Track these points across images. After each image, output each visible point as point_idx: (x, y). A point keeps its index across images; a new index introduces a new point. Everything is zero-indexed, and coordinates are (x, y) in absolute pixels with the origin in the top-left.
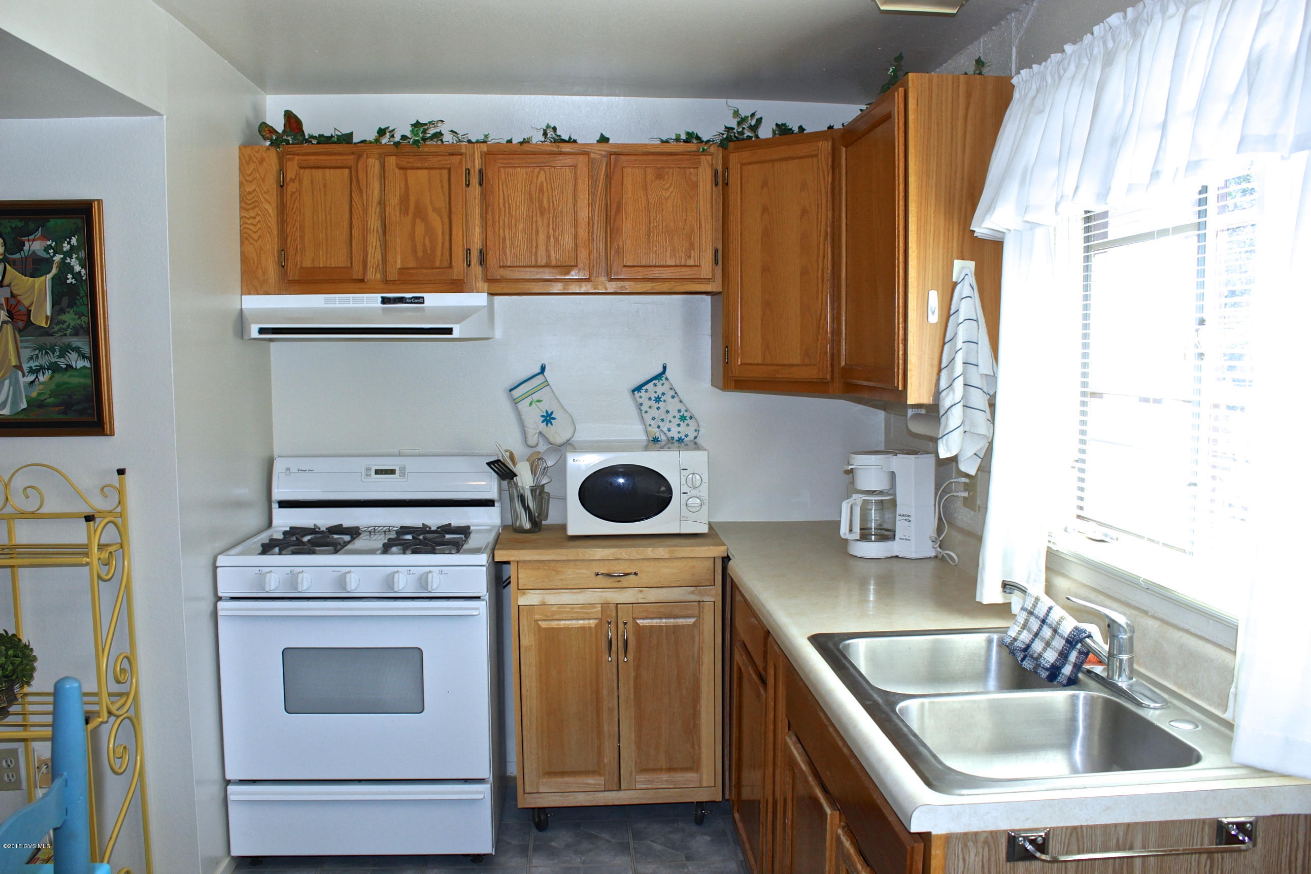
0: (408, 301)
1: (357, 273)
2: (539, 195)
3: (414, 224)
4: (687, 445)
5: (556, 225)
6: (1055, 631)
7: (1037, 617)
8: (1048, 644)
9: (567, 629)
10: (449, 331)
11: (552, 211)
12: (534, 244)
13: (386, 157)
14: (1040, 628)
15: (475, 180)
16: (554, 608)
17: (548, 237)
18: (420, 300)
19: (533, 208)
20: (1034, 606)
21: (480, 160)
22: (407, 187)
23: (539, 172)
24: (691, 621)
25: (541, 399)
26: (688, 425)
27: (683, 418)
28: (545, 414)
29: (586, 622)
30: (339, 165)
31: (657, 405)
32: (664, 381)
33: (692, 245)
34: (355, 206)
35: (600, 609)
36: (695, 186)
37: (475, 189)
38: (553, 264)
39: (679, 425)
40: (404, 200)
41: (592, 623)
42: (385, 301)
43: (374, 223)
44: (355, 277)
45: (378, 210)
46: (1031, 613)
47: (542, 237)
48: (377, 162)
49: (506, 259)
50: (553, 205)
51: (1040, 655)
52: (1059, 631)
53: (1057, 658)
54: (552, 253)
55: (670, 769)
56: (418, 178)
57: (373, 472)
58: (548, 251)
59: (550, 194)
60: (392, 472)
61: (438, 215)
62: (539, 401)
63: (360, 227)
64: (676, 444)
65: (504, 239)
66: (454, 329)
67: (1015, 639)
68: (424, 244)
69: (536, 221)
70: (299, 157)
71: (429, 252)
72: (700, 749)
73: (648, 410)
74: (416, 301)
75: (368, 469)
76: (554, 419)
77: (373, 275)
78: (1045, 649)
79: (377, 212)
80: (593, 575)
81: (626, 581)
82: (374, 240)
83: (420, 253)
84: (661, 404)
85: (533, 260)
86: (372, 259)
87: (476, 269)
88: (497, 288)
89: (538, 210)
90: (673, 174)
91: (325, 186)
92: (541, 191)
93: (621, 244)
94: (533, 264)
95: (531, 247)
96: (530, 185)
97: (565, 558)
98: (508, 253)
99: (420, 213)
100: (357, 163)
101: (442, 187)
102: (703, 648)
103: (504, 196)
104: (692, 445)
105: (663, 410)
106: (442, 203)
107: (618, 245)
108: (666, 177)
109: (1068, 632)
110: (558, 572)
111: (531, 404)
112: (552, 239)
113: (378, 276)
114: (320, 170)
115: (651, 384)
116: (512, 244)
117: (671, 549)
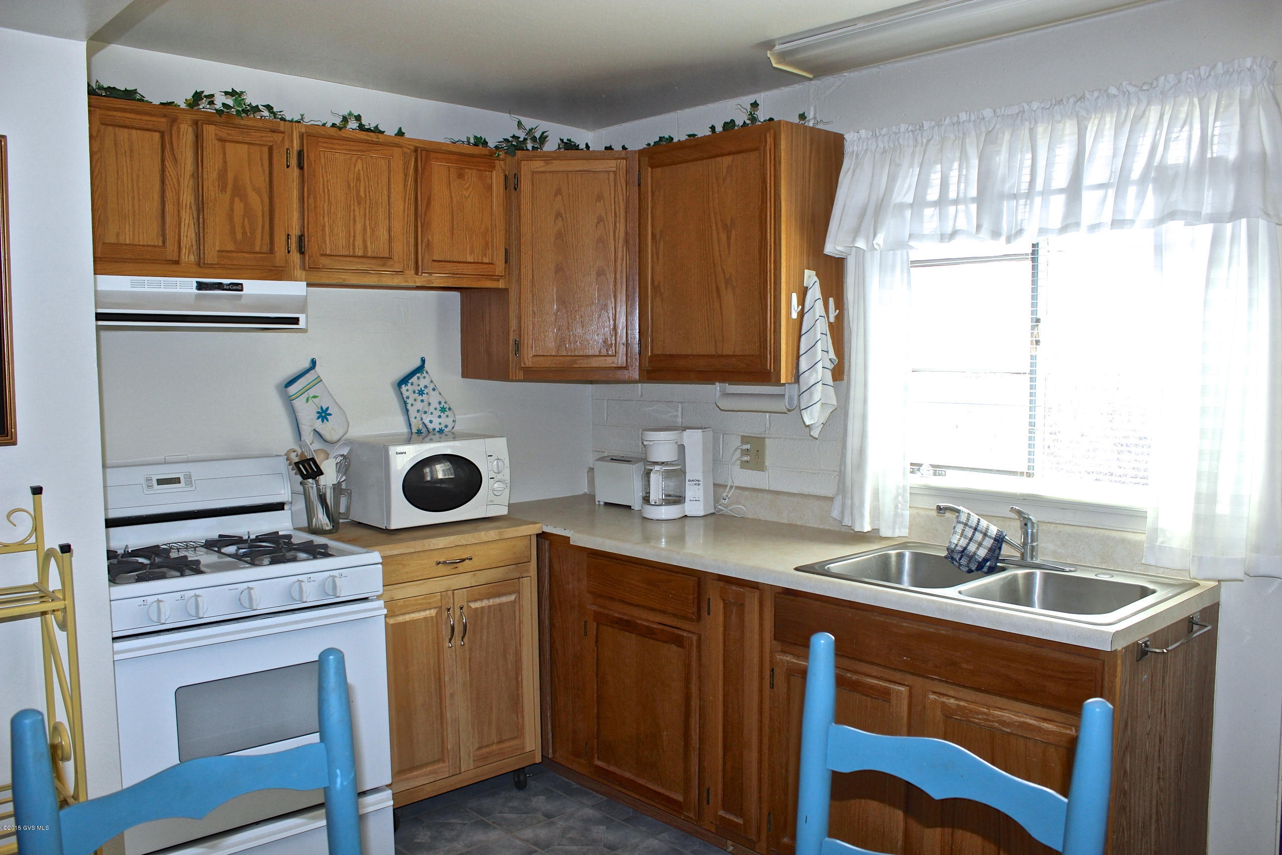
0: (225, 287)
1: (170, 252)
2: (356, 184)
3: (232, 203)
4: (446, 435)
5: (372, 216)
6: (985, 535)
7: (970, 527)
8: (980, 545)
9: (413, 622)
10: (296, 321)
11: (368, 201)
12: (352, 234)
13: (204, 125)
14: (973, 534)
15: (294, 162)
16: (401, 603)
17: (365, 229)
18: (239, 287)
19: (350, 197)
20: (968, 519)
21: (299, 141)
22: (225, 162)
23: (357, 160)
24: (512, 598)
25: (317, 395)
26: (447, 416)
27: (443, 410)
28: (320, 411)
29: (428, 612)
30: (151, 127)
31: (420, 398)
32: (425, 374)
33: (487, 244)
34: (170, 178)
35: (440, 597)
36: (490, 188)
37: (296, 171)
38: (369, 255)
39: (440, 417)
40: (223, 174)
41: (433, 612)
42: (201, 286)
43: (187, 197)
44: (169, 258)
45: (191, 183)
46: (966, 525)
47: (359, 227)
48: (190, 129)
49: (326, 248)
50: (369, 195)
51: (975, 553)
52: (988, 534)
53: (987, 553)
54: (369, 244)
55: (500, 742)
56: (237, 153)
57: (155, 482)
58: (364, 241)
59: (367, 184)
60: (177, 481)
61: (258, 195)
62: (315, 397)
63: (175, 201)
64: (438, 435)
65: (324, 226)
66: (300, 319)
67: (957, 545)
68: (243, 226)
69: (354, 211)
70: (103, 112)
71: (249, 235)
72: (523, 717)
73: (414, 403)
74: (234, 288)
75: (149, 480)
76: (330, 415)
77: (188, 257)
78: (978, 548)
79: (190, 186)
80: (435, 564)
81: (462, 567)
82: (187, 218)
83: (239, 236)
84: (425, 397)
85: (351, 250)
86: (185, 238)
87: (296, 257)
88: (316, 277)
89: (355, 200)
90: (472, 174)
91: (132, 150)
92: (358, 179)
93: (430, 238)
94: (351, 254)
95: (349, 236)
96: (348, 173)
97: (413, 550)
98: (328, 242)
99: (239, 192)
100: (171, 126)
101: (262, 165)
102: (523, 621)
103: (323, 181)
104: (450, 435)
105: (426, 403)
106: (262, 181)
107: (428, 240)
108: (466, 177)
109: (995, 534)
110: (404, 565)
111: (307, 400)
112: (368, 230)
113: (192, 258)
114: (126, 130)
115: (415, 378)
116: (332, 231)
117: (500, 530)
